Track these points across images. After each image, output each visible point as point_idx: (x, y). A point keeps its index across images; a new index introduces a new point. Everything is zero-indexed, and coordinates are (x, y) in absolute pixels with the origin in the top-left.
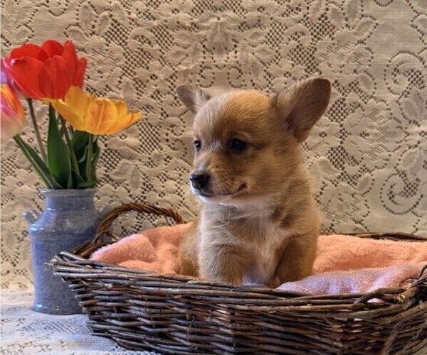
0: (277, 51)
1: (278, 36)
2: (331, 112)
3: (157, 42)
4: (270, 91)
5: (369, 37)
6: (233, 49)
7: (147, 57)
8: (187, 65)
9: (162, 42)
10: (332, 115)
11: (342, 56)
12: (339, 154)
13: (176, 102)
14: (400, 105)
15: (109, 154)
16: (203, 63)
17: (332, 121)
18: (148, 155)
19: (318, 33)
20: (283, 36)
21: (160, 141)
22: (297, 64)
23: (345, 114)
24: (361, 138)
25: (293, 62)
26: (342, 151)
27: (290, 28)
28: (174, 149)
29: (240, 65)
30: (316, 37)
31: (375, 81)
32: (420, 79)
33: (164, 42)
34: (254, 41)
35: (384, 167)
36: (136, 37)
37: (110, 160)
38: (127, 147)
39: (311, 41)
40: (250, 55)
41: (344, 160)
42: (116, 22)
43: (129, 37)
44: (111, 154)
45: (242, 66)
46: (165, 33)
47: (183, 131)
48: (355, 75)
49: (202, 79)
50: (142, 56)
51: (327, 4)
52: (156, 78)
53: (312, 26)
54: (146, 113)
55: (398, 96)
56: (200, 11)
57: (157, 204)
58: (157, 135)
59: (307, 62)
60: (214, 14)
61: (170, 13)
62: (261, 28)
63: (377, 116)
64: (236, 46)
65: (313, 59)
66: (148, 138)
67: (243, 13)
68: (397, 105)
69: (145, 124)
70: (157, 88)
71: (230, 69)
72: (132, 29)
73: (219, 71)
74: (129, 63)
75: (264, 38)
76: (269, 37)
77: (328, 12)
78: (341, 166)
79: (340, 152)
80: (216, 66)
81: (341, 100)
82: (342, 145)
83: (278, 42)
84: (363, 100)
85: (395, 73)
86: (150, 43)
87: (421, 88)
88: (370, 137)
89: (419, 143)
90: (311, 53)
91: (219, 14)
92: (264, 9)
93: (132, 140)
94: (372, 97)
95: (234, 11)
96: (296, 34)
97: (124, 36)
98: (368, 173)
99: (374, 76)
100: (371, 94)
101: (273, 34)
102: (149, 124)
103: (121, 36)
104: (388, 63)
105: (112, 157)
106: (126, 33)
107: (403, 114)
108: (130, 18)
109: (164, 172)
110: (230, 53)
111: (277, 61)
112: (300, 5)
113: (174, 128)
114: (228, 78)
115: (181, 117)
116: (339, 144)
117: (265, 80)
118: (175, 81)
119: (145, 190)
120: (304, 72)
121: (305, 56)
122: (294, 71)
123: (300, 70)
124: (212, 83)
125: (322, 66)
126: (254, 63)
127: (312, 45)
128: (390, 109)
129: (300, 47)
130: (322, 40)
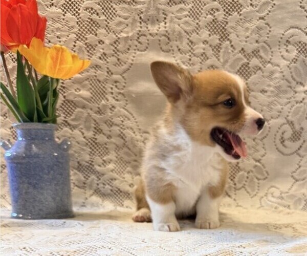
0: (197, 24)
1: (198, 12)
3: (103, 13)
4: (192, 55)
5: (268, 14)
6: (164, 21)
7: (96, 26)
8: (127, 33)
9: (107, 13)
11: (247, 29)
13: (118, 63)
14: (290, 69)
15: (67, 105)
16: (140, 31)
18: (97, 105)
19: (229, 10)
20: (202, 11)
21: (106, 94)
22: (213, 35)
23: (249, 75)
24: (260, 94)
25: (209, 33)
27: (207, 5)
28: (117, 100)
29: (169, 34)
30: (228, 13)
31: (271, 50)
32: (305, 50)
33: (109, 14)
34: (179, 15)
35: (277, 118)
36: (86, 9)
37: (68, 109)
38: (81, 99)
39: (224, 16)
40: (177, 26)
43: (81, 8)
44: (69, 104)
45: (171, 35)
46: (110, 6)
47: (124, 86)
48: (257, 45)
49: (139, 45)
50: (92, 25)
52: (103, 43)
53: (225, 4)
54: (95, 71)
55: (289, 62)
57: (106, 144)
58: (104, 89)
59: (221, 33)
62: (185, 5)
63: (273, 77)
64: (165, 18)
65: (225, 31)
66: (97, 91)
68: (288, 69)
69: (95, 80)
70: (104, 51)
71: (161, 37)
72: (83, 2)
73: (152, 38)
74: (82, 30)
75: (187, 13)
76: (191, 12)
80: (150, 34)
81: (246, 64)
83: (198, 16)
84: (262, 65)
85: (287, 44)
86: (98, 14)
87: (306, 57)
88: (269, 93)
89: (303, 99)
90: (224, 26)
93: (85, 93)
94: (269, 62)
96: (212, 10)
97: (77, 8)
99: (271, 46)
100: (269, 60)
101: (194, 9)
102: (98, 80)
103: (75, 8)
104: (282, 36)
105: (69, 107)
106: (79, 5)
107: (292, 76)
109: (110, 119)
110: (161, 24)
111: (198, 31)
113: (118, 84)
114: (160, 44)
115: (123, 75)
117: (188, 46)
118: (118, 46)
119: (96, 133)
120: (218, 41)
121: (219, 28)
122: (211, 40)
123: (215, 39)
124: (147, 48)
125: (232, 36)
126: (180, 32)
127: (225, 20)
128: (282, 72)
129: (215, 20)
130: (232, 15)
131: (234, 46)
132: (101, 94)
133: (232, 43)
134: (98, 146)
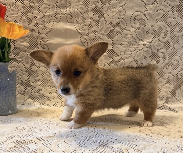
0: (87, 9)
1: (87, 3)
2: (109, 35)
3: (37, 2)
4: (84, 25)
5: (124, 4)
7: (33, 9)
8: (50, 13)
9: (39, 2)
10: (109, 36)
11: (113, 12)
12: (111, 52)
13: (44, 28)
15: (16, 49)
16: (56, 12)
17: (109, 38)
18: (32, 50)
19: (104, 2)
20: (89, 2)
21: (38, 45)
22: (95, 14)
23: (114, 36)
24: (120, 45)
25: (93, 14)
26: (113, 51)
28: (43, 48)
29: (72, 14)
30: (103, 4)
31: (126, 23)
32: (144, 23)
33: (40, 2)
34: (77, 4)
35: (129, 58)
36: (28, 0)
37: (16, 52)
38: (23, 47)
39: (101, 5)
40: (76, 10)
41: (113, 55)
44: (17, 49)
47: (47, 40)
48: (119, 20)
49: (56, 19)
50: (31, 8)
52: (36, 18)
54: (32, 32)
55: (136, 29)
57: (37, 71)
58: (36, 42)
59: (99, 14)
63: (127, 37)
64: (70, 6)
65: (102, 12)
66: (32, 43)
68: (135, 33)
69: (31, 37)
70: (37, 22)
71: (67, 15)
73: (63, 15)
74: (25, 11)
78: (112, 57)
79: (112, 51)
80: (62, 14)
81: (113, 30)
82: (113, 49)
83: (87, 5)
84: (121, 30)
85: (134, 20)
86: (34, 3)
87: (144, 26)
88: (124, 46)
89: (143, 48)
90: (101, 10)
93: (26, 44)
96: (95, 2)
98: (123, 60)
99: (126, 21)
100: (125, 28)
101: (86, 1)
102: (33, 37)
104: (132, 15)
105: (17, 51)
107: (137, 36)
110: (68, 8)
111: (87, 13)
113: (44, 39)
114: (67, 19)
115: (47, 35)
116: (111, 48)
117: (82, 20)
118: (44, 19)
119: (31, 65)
120: (98, 18)
121: (99, 11)
122: (94, 17)
123: (96, 17)
124: (60, 21)
125: (105, 16)
126: (77, 13)
127: (102, 7)
128: (132, 34)
129: (97, 7)
130: (105, 5)
131: (106, 20)
132: (34, 44)
133: (105, 19)
134: (32, 72)
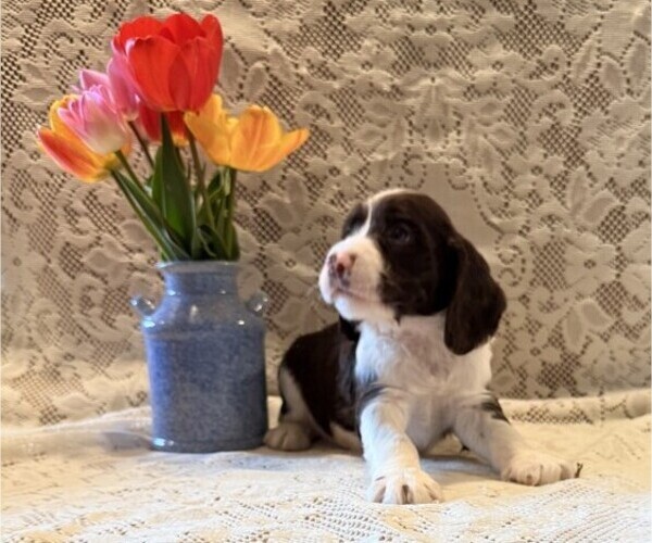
0: (521, 134)
1: (523, 110)
2: (604, 228)
3: (339, 115)
4: (511, 195)
6: (455, 128)
7: (325, 139)
8: (385, 152)
9: (346, 115)
10: (604, 232)
11: (621, 139)
12: (614, 294)
16: (409, 149)
17: (604, 241)
19: (584, 104)
20: (530, 109)
22: (552, 155)
23: (624, 231)
24: (647, 266)
25: (545, 151)
26: (618, 289)
27: (541, 98)
29: (465, 154)
30: (582, 111)
33: (349, 115)
34: (486, 117)
36: (307, 107)
38: (297, 281)
39: (573, 117)
40: (481, 138)
41: (621, 302)
42: (276, 79)
43: (296, 105)
44: (274, 289)
45: (469, 155)
46: (351, 102)
48: (641, 169)
49: (407, 176)
50: (317, 138)
51: (598, 57)
52: (339, 172)
53: (576, 92)
54: (323, 228)
56: (405, 67)
59: (567, 150)
60: (427, 72)
61: (359, 69)
62: (498, 97)
64: (458, 123)
65: (577, 145)
67: (470, 72)
69: (322, 245)
70: (340, 189)
71: (449, 159)
72: (301, 92)
73: (433, 161)
75: (501, 113)
76: (509, 111)
77: (601, 70)
78: (616, 311)
79: (614, 290)
80: (429, 154)
81: (619, 210)
82: (618, 280)
83: (523, 119)
86: (328, 117)
90: (573, 136)
91: (433, 72)
92: (502, 65)
93: (304, 269)
95: (457, 68)
96: (550, 106)
97: (288, 103)
101: (516, 106)
102: (329, 245)
103: (284, 103)
106: (292, 99)
108: (297, 75)
110: (450, 135)
111: (522, 148)
112: (557, 59)
114: (447, 174)
116: (614, 278)
117: (502, 178)
118: (366, 178)
120: (562, 168)
121: (564, 141)
122: (548, 165)
123: (557, 163)
124: (423, 181)
125: (591, 156)
126: (487, 151)
127: (576, 124)
129: (557, 127)
130: (589, 114)
131: (594, 175)
133: (590, 170)
